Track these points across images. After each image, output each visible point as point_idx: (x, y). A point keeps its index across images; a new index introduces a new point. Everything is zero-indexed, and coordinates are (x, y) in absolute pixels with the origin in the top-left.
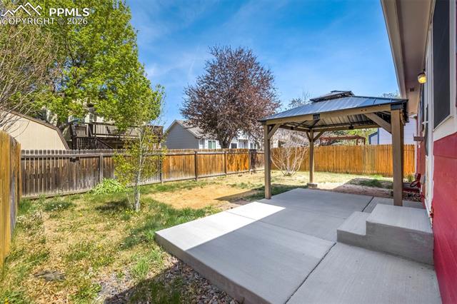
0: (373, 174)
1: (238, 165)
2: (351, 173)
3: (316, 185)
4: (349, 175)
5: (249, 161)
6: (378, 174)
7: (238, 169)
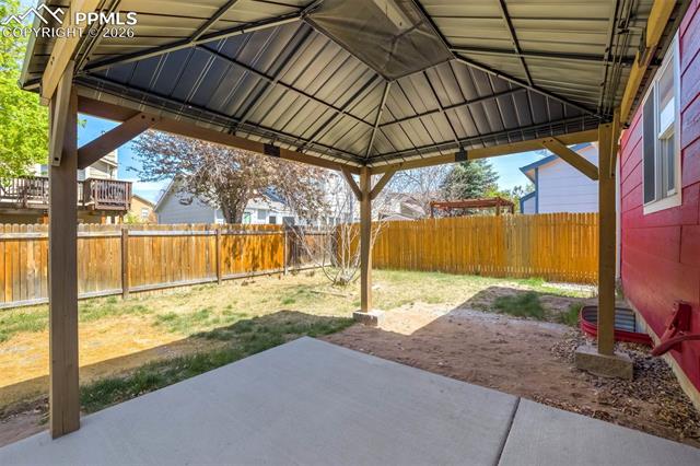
0: (526, 276)
1: (255, 258)
2: (485, 275)
3: (375, 319)
4: (480, 278)
5: (283, 250)
6: (536, 275)
7: (255, 267)
